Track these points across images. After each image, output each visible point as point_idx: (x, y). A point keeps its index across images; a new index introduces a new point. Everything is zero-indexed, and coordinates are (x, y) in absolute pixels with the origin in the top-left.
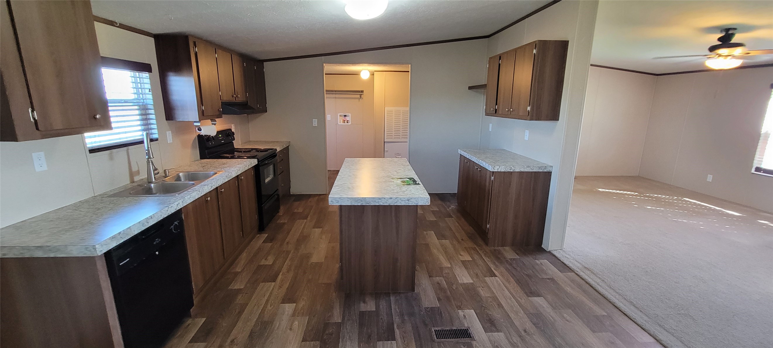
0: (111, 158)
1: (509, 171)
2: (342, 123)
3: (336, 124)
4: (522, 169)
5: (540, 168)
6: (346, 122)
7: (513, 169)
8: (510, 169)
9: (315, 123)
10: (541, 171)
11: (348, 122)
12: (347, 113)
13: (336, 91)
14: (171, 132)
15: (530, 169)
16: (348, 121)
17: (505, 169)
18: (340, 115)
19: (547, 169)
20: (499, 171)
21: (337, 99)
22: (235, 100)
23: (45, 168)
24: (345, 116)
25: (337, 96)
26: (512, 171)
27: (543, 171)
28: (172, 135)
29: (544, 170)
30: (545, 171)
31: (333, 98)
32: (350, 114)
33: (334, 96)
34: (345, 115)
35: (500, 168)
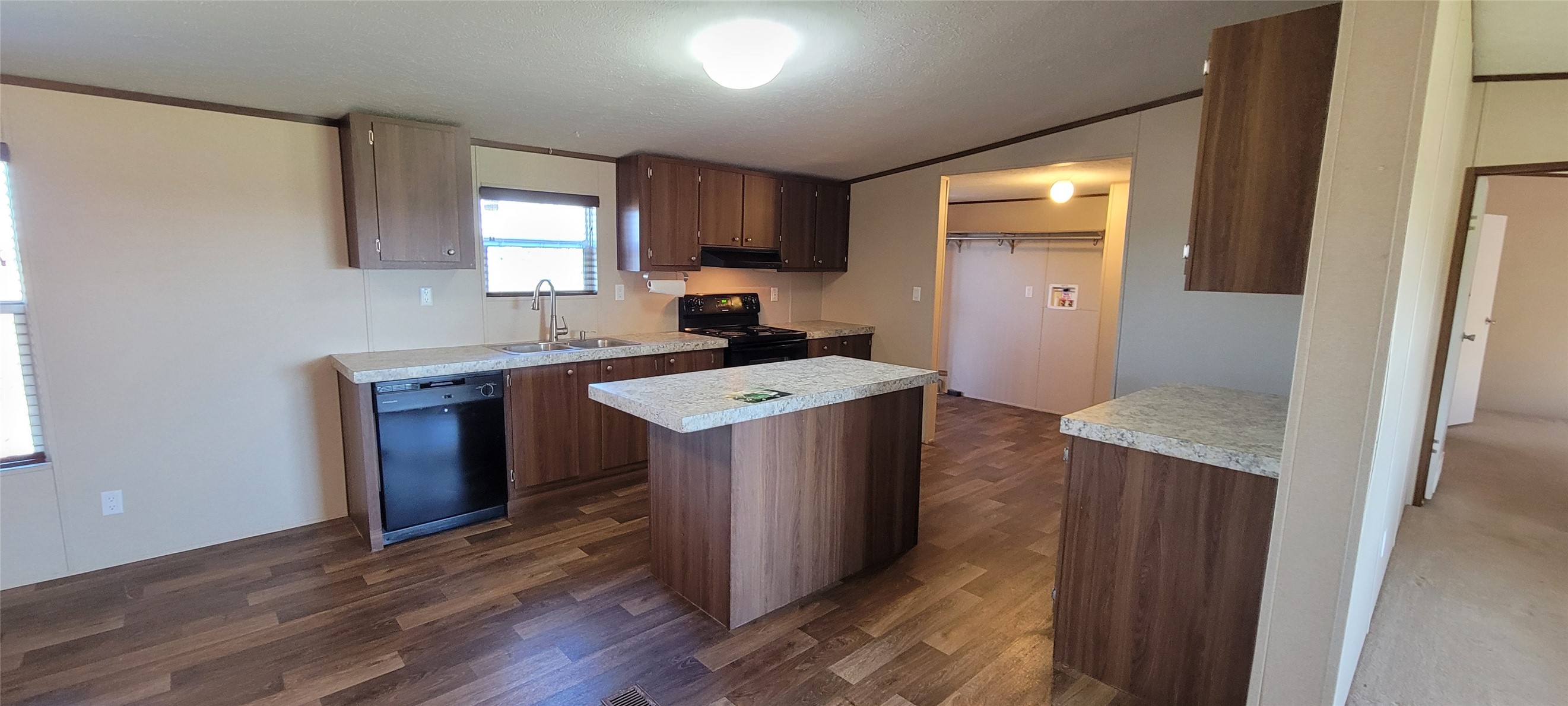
0: (516, 306)
1: (1117, 442)
2: (1056, 306)
3: (1043, 307)
4: (1162, 445)
5: (1234, 458)
6: (1067, 303)
7: (1130, 440)
8: (1118, 436)
9: (917, 294)
10: (1239, 468)
11: (1070, 305)
12: (1071, 284)
13: (1050, 234)
14: (623, 285)
15: (1191, 451)
16: (1071, 301)
17: (1101, 435)
18: (1055, 288)
19: (1262, 468)
20: (1083, 435)
21: (1050, 253)
22: (742, 245)
23: (430, 302)
24: (1066, 290)
25: (1052, 245)
26: (1125, 444)
27: (1247, 471)
28: (625, 291)
29: (1248, 466)
30: (1256, 471)
31: (1043, 249)
32: (1076, 287)
33: (1045, 245)
34: (1065, 287)
35: (1087, 428)
